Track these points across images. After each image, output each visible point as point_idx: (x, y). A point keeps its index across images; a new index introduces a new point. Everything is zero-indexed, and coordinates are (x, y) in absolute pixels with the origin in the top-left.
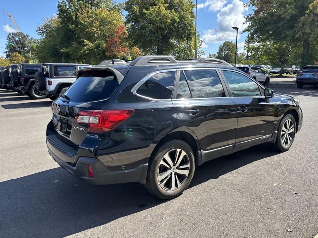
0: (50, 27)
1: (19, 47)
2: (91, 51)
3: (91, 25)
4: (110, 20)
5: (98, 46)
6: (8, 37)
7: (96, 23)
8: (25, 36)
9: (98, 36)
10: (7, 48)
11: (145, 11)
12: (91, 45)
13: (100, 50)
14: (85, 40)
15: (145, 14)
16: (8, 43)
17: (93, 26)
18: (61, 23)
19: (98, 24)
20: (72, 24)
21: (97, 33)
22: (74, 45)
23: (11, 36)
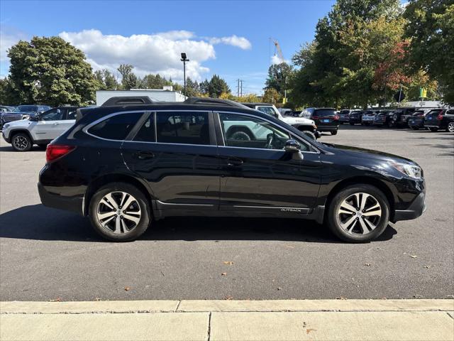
0: (309, 53)
1: (280, 82)
2: (352, 83)
3: (357, 45)
4: (388, 34)
5: (362, 76)
6: (270, 69)
7: (364, 43)
8: (288, 68)
9: (365, 60)
10: (267, 83)
11: (435, 16)
12: (352, 74)
13: (366, 81)
14: (344, 69)
15: (435, 20)
16: (269, 78)
17: (360, 47)
18: (318, 48)
19: (368, 43)
20: (331, 47)
21: (365, 56)
22: (330, 75)
23: (273, 69)
